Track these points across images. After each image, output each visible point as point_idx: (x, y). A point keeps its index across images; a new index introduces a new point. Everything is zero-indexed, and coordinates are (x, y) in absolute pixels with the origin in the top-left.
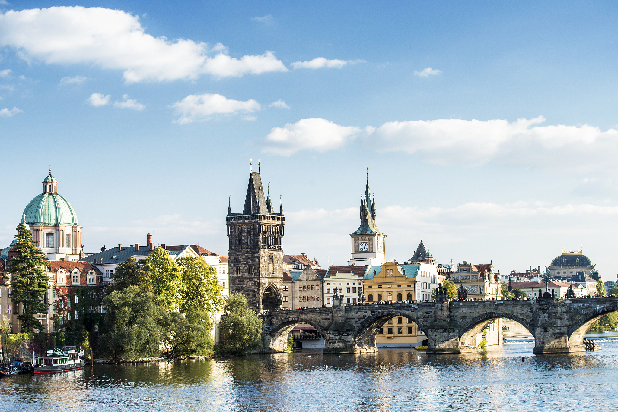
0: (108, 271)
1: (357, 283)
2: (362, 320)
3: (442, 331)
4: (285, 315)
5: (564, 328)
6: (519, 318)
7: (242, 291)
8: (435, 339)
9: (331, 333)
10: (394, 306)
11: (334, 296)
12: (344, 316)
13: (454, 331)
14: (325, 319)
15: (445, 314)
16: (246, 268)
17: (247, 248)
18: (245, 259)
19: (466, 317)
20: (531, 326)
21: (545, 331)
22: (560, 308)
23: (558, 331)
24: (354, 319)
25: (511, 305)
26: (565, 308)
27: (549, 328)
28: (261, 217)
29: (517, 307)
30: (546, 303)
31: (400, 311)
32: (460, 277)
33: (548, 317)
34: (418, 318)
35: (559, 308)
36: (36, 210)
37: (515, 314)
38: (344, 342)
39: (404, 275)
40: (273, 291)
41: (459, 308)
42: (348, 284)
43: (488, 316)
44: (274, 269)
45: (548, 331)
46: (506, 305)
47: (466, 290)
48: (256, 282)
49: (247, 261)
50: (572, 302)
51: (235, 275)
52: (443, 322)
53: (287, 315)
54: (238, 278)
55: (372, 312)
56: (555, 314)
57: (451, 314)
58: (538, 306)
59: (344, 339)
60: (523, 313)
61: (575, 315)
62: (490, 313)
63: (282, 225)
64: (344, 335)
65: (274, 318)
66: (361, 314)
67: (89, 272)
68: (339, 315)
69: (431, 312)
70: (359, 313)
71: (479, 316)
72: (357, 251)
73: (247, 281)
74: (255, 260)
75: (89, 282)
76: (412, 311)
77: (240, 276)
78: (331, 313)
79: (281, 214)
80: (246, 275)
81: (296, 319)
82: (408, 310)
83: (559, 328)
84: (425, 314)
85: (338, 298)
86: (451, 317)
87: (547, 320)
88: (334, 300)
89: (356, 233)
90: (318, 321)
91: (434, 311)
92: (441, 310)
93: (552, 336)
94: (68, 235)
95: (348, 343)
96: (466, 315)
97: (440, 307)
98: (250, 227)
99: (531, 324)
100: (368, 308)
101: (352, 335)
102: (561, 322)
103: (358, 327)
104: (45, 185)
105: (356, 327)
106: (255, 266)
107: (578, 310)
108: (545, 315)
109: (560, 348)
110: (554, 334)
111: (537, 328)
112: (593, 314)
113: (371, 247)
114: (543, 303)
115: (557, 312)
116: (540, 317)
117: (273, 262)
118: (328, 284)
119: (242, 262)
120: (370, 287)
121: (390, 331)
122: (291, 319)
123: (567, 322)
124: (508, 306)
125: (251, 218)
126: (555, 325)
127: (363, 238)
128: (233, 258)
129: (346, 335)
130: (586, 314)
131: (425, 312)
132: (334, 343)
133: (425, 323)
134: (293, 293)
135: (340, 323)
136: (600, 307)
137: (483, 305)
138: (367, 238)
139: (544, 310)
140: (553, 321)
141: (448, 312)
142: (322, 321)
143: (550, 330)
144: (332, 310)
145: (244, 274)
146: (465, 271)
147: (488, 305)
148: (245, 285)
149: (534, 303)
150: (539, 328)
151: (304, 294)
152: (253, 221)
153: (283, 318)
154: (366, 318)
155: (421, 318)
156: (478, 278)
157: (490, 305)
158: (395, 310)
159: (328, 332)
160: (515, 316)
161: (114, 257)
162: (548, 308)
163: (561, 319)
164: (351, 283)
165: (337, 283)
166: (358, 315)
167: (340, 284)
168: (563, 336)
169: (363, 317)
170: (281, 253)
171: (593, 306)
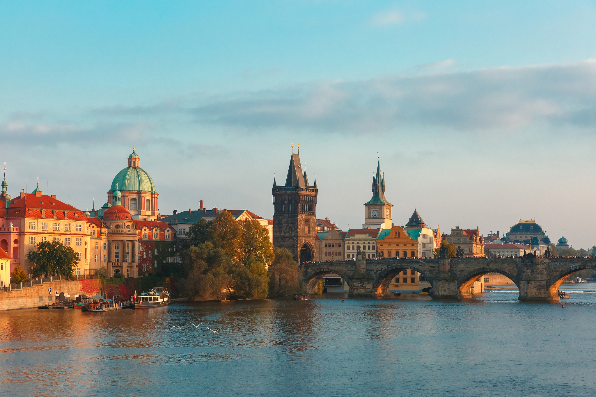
0: (181, 229)
1: (371, 242)
2: (379, 272)
3: (444, 282)
4: (317, 267)
5: (544, 281)
6: (507, 273)
7: (283, 247)
8: (439, 288)
9: (355, 282)
10: (406, 261)
11: (358, 253)
12: (365, 268)
13: (454, 282)
15: (447, 268)
16: (288, 229)
17: (288, 213)
18: (287, 222)
19: (463, 271)
20: (517, 280)
21: (528, 284)
22: (541, 265)
23: (539, 284)
24: (374, 270)
25: (500, 262)
26: (545, 266)
27: (532, 281)
28: (300, 189)
29: (505, 264)
30: (529, 261)
32: (453, 239)
33: (531, 273)
34: (425, 271)
35: (539, 265)
36: (123, 181)
37: (504, 270)
38: (365, 289)
39: (409, 237)
40: (307, 247)
41: (457, 264)
42: (364, 243)
43: (482, 271)
44: (309, 230)
45: (530, 283)
46: (496, 262)
47: (463, 250)
48: (295, 240)
49: (288, 224)
50: (550, 261)
51: (278, 234)
52: (445, 274)
53: (319, 266)
54: (281, 237)
55: (388, 266)
56: (537, 270)
57: (452, 268)
58: (523, 263)
59: (365, 286)
60: (510, 268)
61: (553, 271)
62: (483, 268)
63: (316, 196)
64: (365, 283)
65: (309, 268)
66: (379, 267)
67: (166, 230)
68: (362, 267)
69: (435, 266)
70: (377, 266)
71: (474, 271)
72: (369, 217)
73: (288, 239)
74: (295, 223)
75: (166, 238)
76: (420, 265)
77: (282, 235)
78: (355, 266)
79: (315, 186)
80: (287, 235)
81: (327, 270)
82: (417, 264)
83: (539, 282)
84: (431, 268)
85: (361, 254)
86: (451, 270)
87: (530, 275)
88: (357, 255)
89: (369, 203)
90: (345, 272)
91: (438, 265)
92: (444, 265)
93: (534, 288)
94: (148, 200)
95: (368, 290)
96: (464, 269)
97: (443, 263)
98: (291, 197)
99: (516, 278)
100: (385, 262)
101: (371, 283)
102: (541, 277)
103: (376, 277)
104: (130, 160)
105: (374, 277)
106: (294, 227)
107: (555, 267)
108: (528, 271)
109: (540, 297)
110: (535, 286)
111: (522, 281)
112: (568, 271)
113: (381, 214)
114: (527, 261)
115: (538, 269)
116: (524, 273)
117: (308, 224)
118: (349, 243)
119: (284, 224)
120: (382, 245)
121: (397, 280)
122: (322, 270)
123: (546, 277)
124: (498, 263)
125: (292, 190)
126: (536, 279)
127: (375, 207)
128: (277, 220)
129: (367, 283)
130: (561, 271)
131: (431, 266)
132: (357, 289)
133: (430, 275)
134: (321, 249)
135: (362, 273)
136: (574, 266)
137: (478, 262)
138: (378, 207)
139: (528, 267)
140: (535, 276)
141: (449, 267)
142: (347, 272)
143: (532, 283)
144: (355, 263)
145: (285, 234)
146: (457, 234)
147: (482, 262)
148: (286, 242)
149: (519, 261)
150: (523, 281)
151: (329, 250)
152: (294, 192)
153: (316, 269)
154: (383, 270)
155: (427, 271)
156: (468, 241)
158: (406, 265)
159: (353, 281)
160: (504, 271)
161: (186, 219)
162: (531, 265)
163: (541, 274)
164: (367, 242)
165: (355, 242)
166: (376, 267)
167: (358, 243)
168: (543, 288)
169: (380, 269)
170: (314, 217)
171: (567, 265)
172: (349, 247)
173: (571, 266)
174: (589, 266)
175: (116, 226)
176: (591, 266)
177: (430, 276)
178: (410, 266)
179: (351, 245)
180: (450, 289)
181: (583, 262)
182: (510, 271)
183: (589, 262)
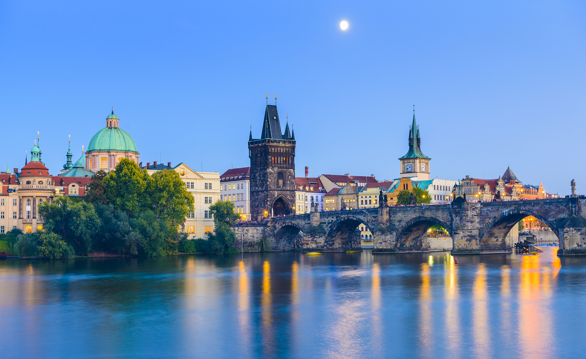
2: (330, 224)
3: (380, 234)
5: (475, 230)
7: (257, 201)
9: (305, 236)
10: (352, 212)
12: (318, 221)
13: (392, 233)
14: (308, 224)
15: (384, 218)
16: (260, 182)
17: (261, 166)
18: (259, 176)
19: (401, 221)
20: (450, 229)
22: (471, 211)
23: (469, 234)
24: (325, 223)
25: (435, 209)
26: (476, 211)
28: (268, 141)
29: (440, 212)
30: (458, 207)
31: (355, 216)
32: (463, 190)
33: (460, 220)
34: (367, 222)
35: (469, 211)
37: (438, 218)
38: (316, 243)
41: (396, 213)
42: (376, 197)
43: (418, 220)
44: (284, 184)
45: (457, 234)
46: (431, 210)
48: (266, 194)
49: (260, 177)
50: (482, 206)
52: (382, 225)
53: (284, 220)
54: (255, 191)
55: (337, 217)
56: (465, 217)
57: (391, 218)
58: (452, 209)
59: (316, 241)
60: (444, 217)
61: (485, 218)
62: (419, 217)
63: (293, 148)
64: (316, 237)
65: (276, 223)
66: (330, 219)
68: (314, 220)
69: (377, 216)
70: (328, 218)
71: (411, 220)
72: (404, 171)
73: (260, 193)
74: (265, 176)
76: (364, 216)
79: (292, 138)
81: (290, 224)
82: (361, 215)
83: (469, 231)
86: (391, 221)
87: (459, 223)
89: (404, 157)
92: (382, 215)
93: (462, 238)
95: (320, 244)
96: (402, 219)
97: (381, 212)
99: (450, 227)
100: (334, 213)
101: (323, 237)
102: (471, 225)
103: (328, 230)
104: (107, 121)
105: (326, 230)
106: (265, 181)
107: (487, 213)
108: (457, 218)
109: (471, 250)
110: (464, 236)
112: (501, 217)
113: (414, 168)
114: (456, 207)
115: (468, 215)
116: (454, 221)
117: (283, 177)
118: (362, 197)
119: (258, 178)
120: (392, 199)
122: (287, 224)
123: (478, 225)
124: (432, 211)
126: (465, 228)
127: (409, 161)
128: (253, 175)
129: (318, 237)
130: (494, 217)
131: (373, 217)
132: (308, 244)
134: (338, 205)
135: (315, 227)
136: (507, 211)
137: (414, 210)
138: (411, 161)
139: (457, 214)
140: (464, 224)
141: (387, 216)
142: (305, 226)
143: (460, 232)
144: (309, 216)
145: (259, 188)
148: (259, 197)
150: (453, 232)
152: (264, 144)
153: (282, 223)
154: (333, 222)
155: (370, 222)
156: (478, 190)
157: (419, 210)
158: (352, 216)
163: (472, 222)
165: (368, 197)
166: (328, 220)
167: (370, 197)
168: (474, 239)
169: (331, 222)
170: (292, 170)
171: (500, 209)
172: (362, 201)
173: (504, 211)
174: (523, 210)
175: (27, 182)
176: (525, 210)
177: (372, 228)
178: (355, 217)
179: (364, 200)
180: (386, 242)
181: (516, 206)
182: (444, 219)
183: (522, 206)
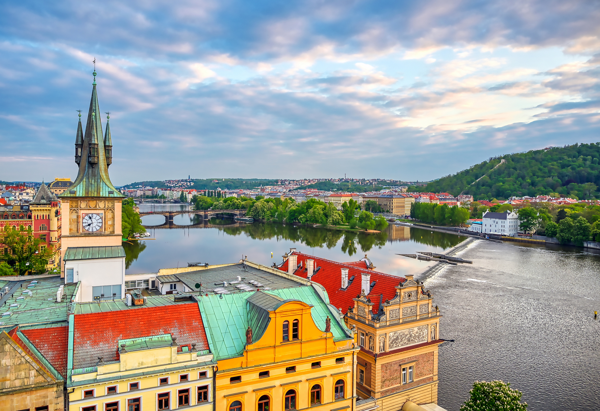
1: (193, 375)
42: (164, 382)
72: (75, 231)
113: (110, 223)
118: (89, 395)
120: (236, 379)
127: (92, 204)
138: (101, 204)
146: (409, 296)
164: (174, 378)
165: (123, 387)
167: (134, 386)
